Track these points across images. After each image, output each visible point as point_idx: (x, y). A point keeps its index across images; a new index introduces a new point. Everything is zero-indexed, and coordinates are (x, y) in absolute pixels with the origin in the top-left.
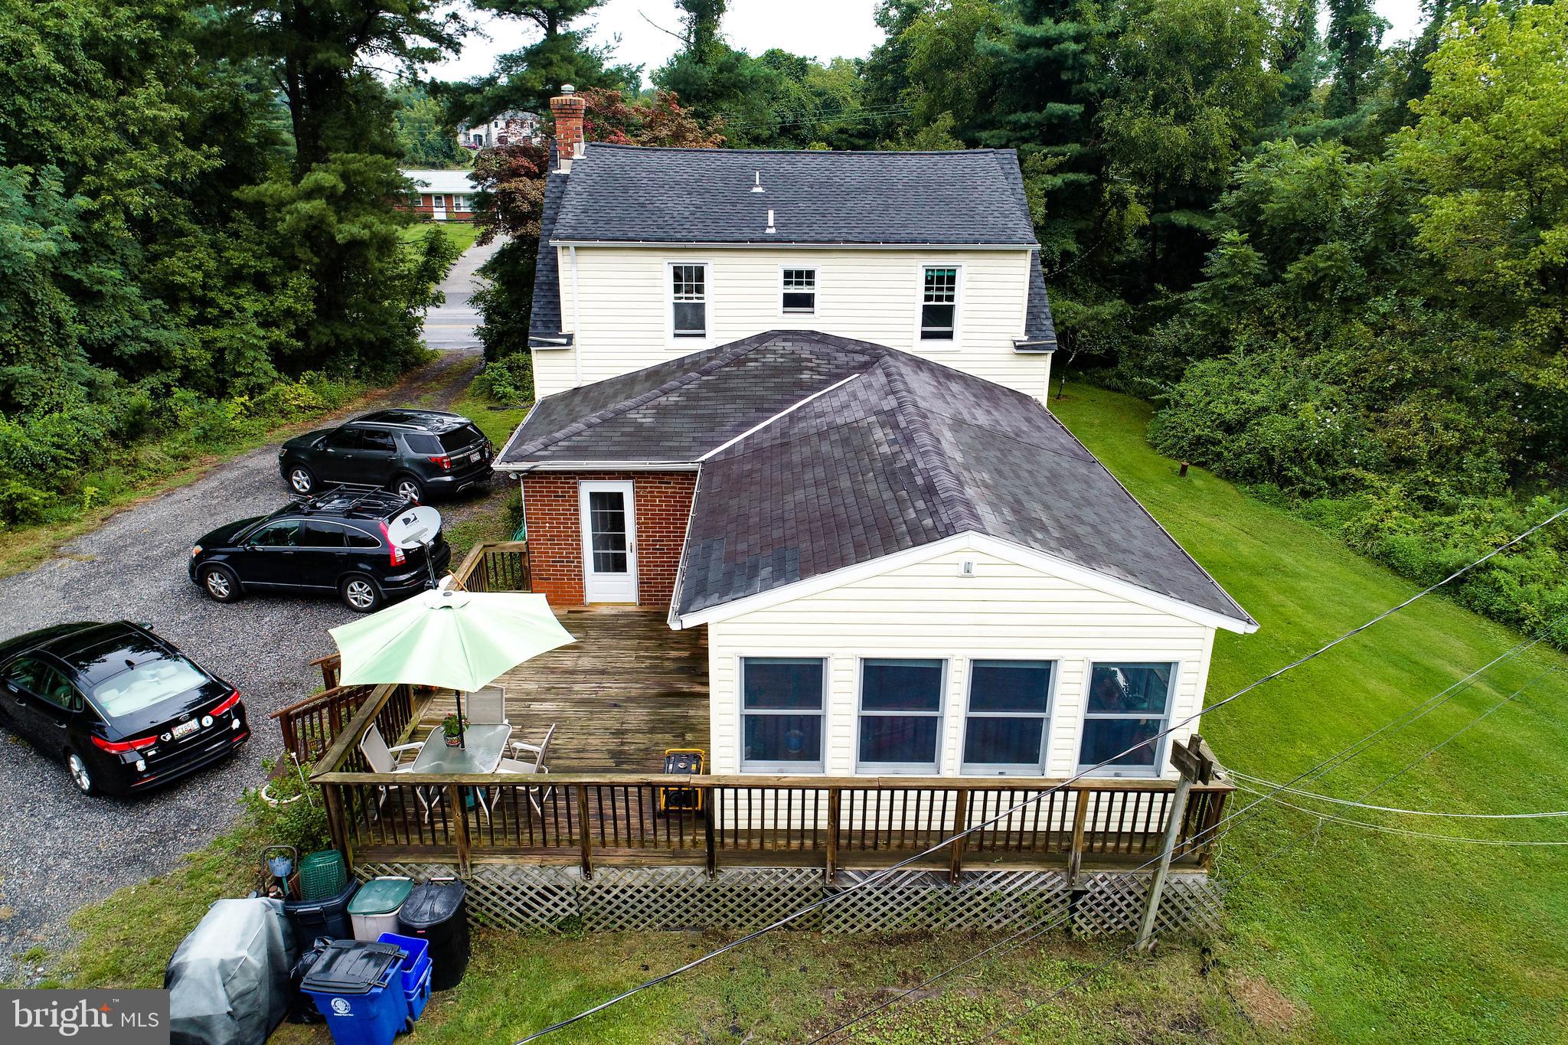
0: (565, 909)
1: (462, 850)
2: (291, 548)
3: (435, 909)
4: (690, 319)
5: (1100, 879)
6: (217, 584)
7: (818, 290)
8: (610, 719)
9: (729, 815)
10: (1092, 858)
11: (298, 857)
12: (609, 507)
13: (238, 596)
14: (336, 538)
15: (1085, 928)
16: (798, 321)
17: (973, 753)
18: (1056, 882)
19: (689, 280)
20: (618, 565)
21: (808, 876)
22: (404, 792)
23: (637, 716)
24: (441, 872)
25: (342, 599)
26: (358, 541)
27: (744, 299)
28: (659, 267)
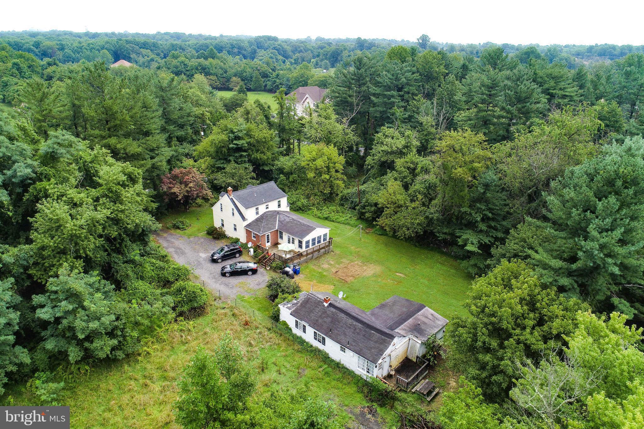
2: (229, 253)
4: (258, 213)
5: (327, 249)
6: (220, 261)
7: (269, 206)
10: (326, 247)
11: (286, 265)
12: (268, 237)
13: (222, 261)
14: (234, 249)
16: (268, 210)
18: (324, 250)
19: (257, 209)
20: (268, 242)
25: (235, 257)
26: (236, 249)
27: (262, 209)
28: (254, 208)
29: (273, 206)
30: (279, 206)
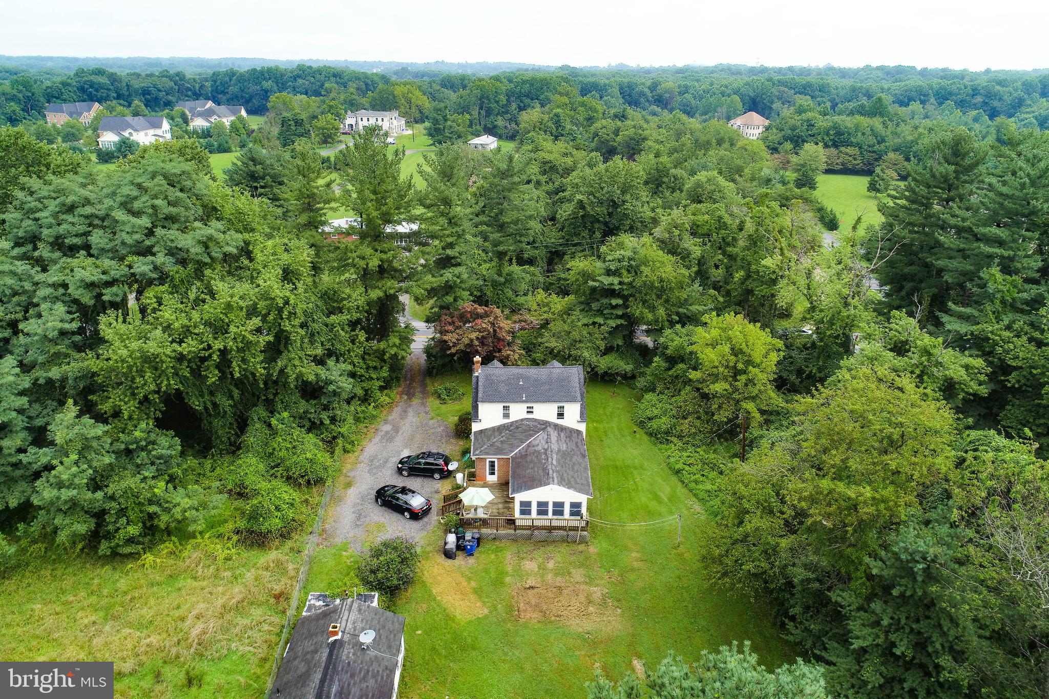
0: (493, 536)
1: (479, 528)
2: (422, 466)
3: (477, 536)
4: (506, 416)
5: (571, 533)
6: (405, 473)
7: (534, 410)
8: (496, 507)
9: (518, 523)
10: (570, 530)
11: (457, 528)
12: (492, 464)
13: (409, 475)
14: (432, 464)
15: (569, 540)
16: (530, 416)
17: (554, 514)
18: (565, 533)
19: (506, 408)
20: (493, 473)
21: (528, 532)
22: (468, 520)
23: (501, 506)
24: (476, 531)
25: (432, 477)
26: (437, 465)
27: (518, 412)
28: (500, 406)
29: (545, 412)
30: (561, 415)
